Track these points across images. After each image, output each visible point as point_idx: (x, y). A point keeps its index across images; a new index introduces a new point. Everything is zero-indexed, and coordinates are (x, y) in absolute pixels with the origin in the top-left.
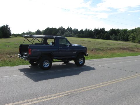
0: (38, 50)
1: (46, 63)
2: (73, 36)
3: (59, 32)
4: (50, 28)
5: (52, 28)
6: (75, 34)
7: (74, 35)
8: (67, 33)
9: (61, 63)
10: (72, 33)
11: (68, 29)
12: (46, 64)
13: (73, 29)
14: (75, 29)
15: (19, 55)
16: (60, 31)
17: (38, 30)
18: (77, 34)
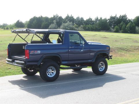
0: (39, 52)
1: (50, 71)
2: (76, 29)
3: (53, 23)
4: (38, 17)
5: (42, 17)
6: (79, 26)
7: (77, 27)
8: (66, 24)
9: (70, 71)
10: (73, 25)
11: (68, 17)
12: (51, 73)
13: (75, 18)
14: (78, 18)
15: (7, 59)
16: (55, 21)
17: (18, 21)
18: (82, 26)
